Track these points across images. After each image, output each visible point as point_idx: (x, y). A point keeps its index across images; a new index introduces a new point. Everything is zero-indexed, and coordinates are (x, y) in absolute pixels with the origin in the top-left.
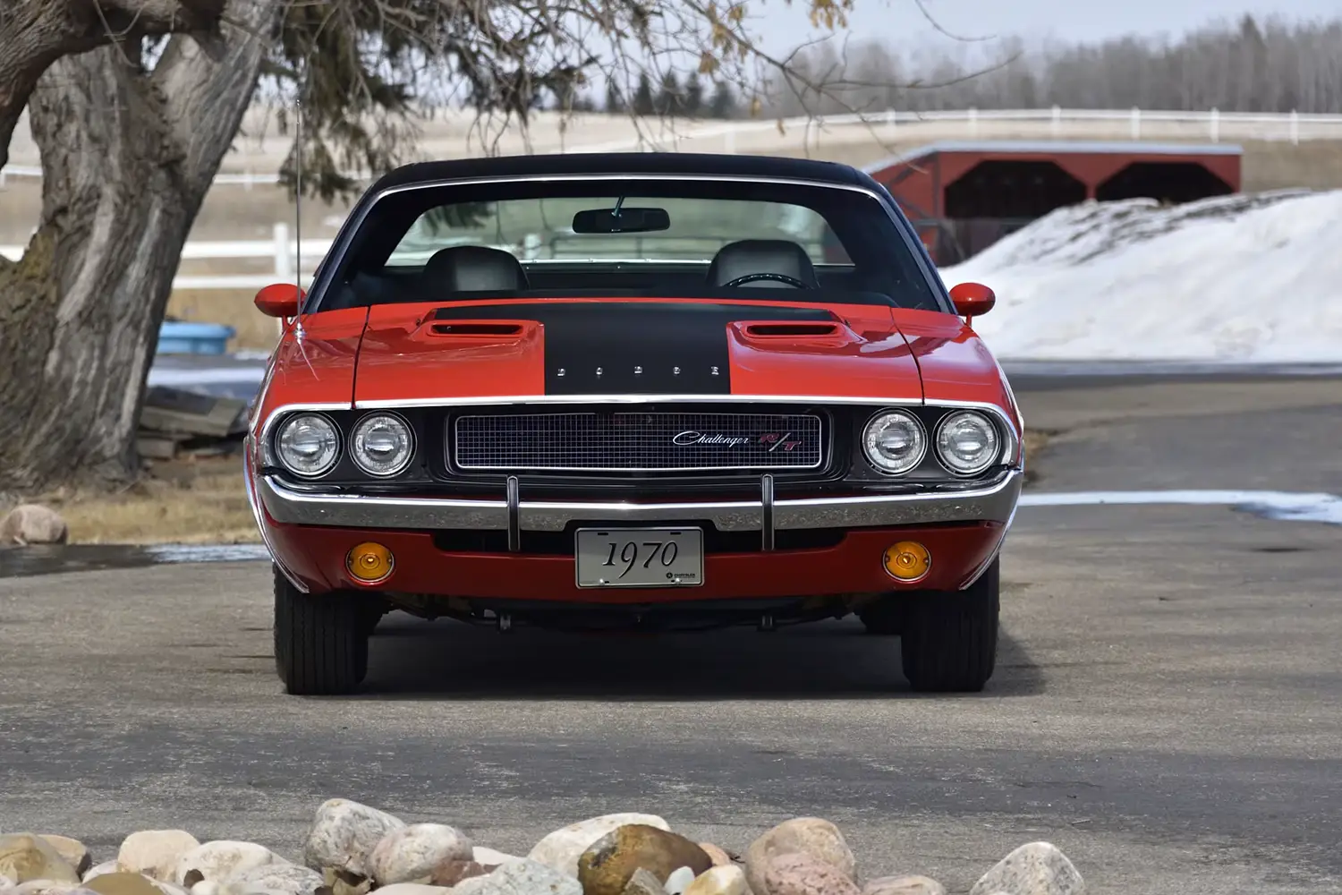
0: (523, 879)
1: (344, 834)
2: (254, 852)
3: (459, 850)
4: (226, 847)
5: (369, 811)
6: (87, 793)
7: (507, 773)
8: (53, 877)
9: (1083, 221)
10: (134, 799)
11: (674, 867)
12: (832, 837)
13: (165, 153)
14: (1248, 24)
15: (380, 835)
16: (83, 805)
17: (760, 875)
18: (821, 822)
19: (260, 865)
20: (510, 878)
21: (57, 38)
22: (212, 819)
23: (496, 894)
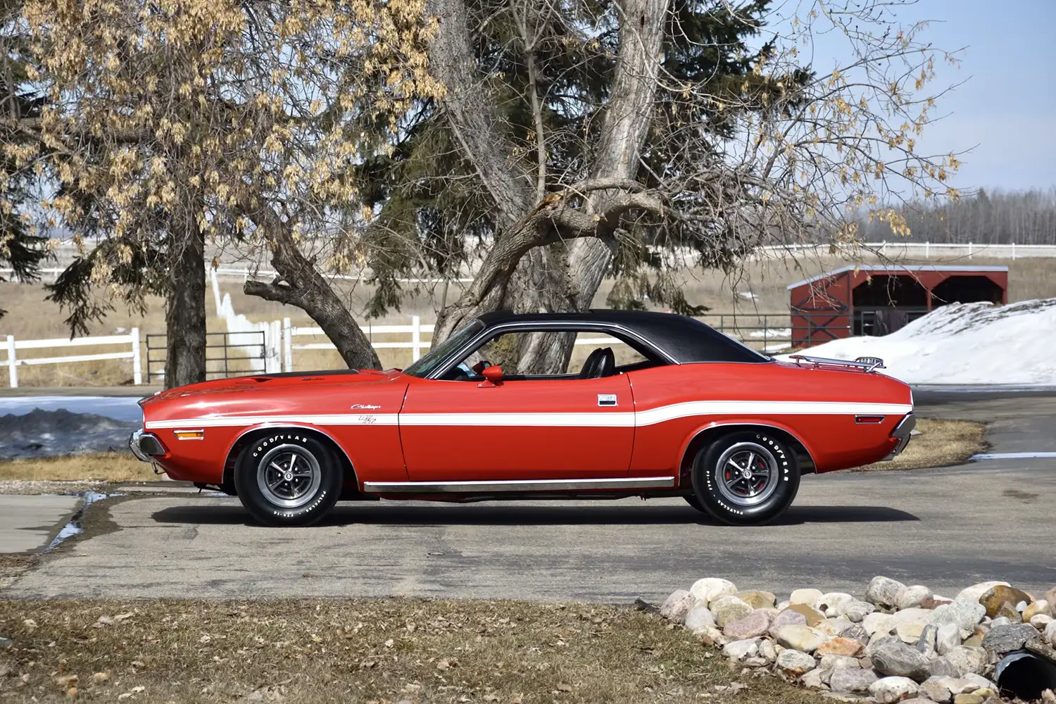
0: (964, 606)
1: (883, 590)
2: (846, 597)
3: (929, 596)
4: (835, 595)
5: (892, 581)
9: (955, 312)
11: (1018, 601)
13: (569, 291)
14: (982, 193)
15: (897, 590)
19: (849, 602)
21: (532, 238)
23: (954, 611)
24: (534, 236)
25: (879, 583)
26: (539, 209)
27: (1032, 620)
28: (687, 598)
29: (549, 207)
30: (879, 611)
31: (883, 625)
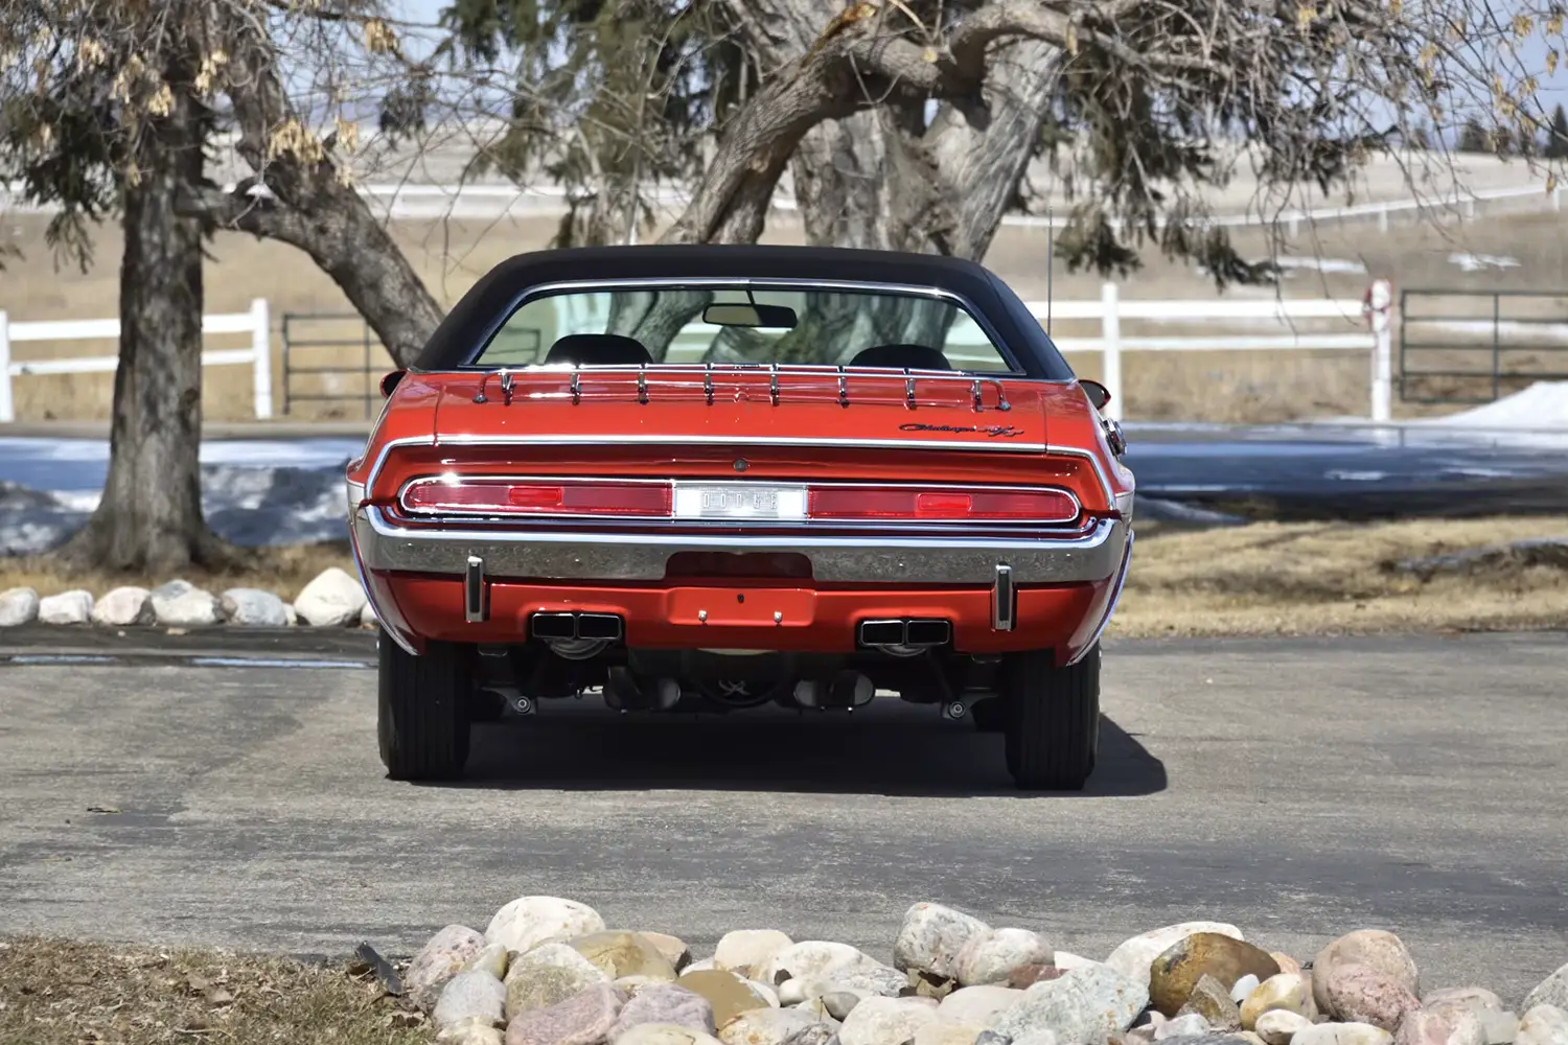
0: (1089, 983)
1: (931, 937)
2: (844, 953)
3: (1039, 954)
4: (818, 947)
5: (953, 914)
6: (712, 892)
7: (1134, 879)
8: (649, 975)
10: (756, 899)
11: (1241, 974)
12: (1395, 949)
13: (935, 222)
15: (964, 939)
16: (705, 904)
17: (1322, 985)
18: (1384, 933)
19: (849, 965)
20: (1078, 982)
21: (816, 102)
22: (826, 920)
23: (1065, 997)
24: (822, 97)
25: (925, 918)
26: (830, 36)
27: (1258, 1024)
28: (464, 944)
29: (847, 32)
30: (906, 992)
31: (891, 1028)
